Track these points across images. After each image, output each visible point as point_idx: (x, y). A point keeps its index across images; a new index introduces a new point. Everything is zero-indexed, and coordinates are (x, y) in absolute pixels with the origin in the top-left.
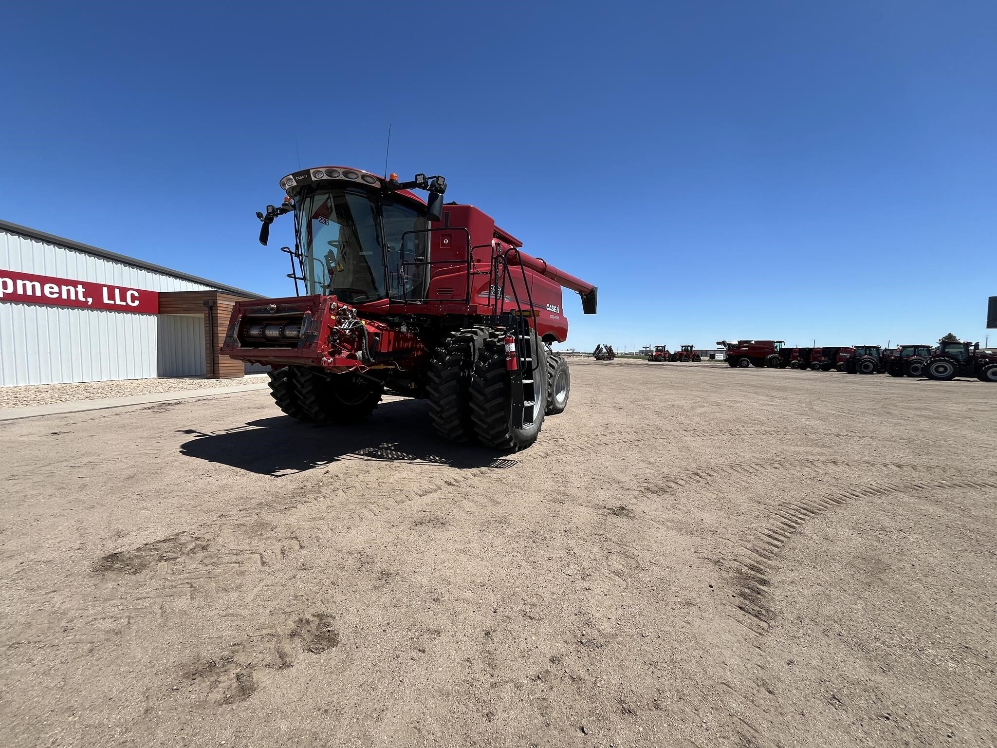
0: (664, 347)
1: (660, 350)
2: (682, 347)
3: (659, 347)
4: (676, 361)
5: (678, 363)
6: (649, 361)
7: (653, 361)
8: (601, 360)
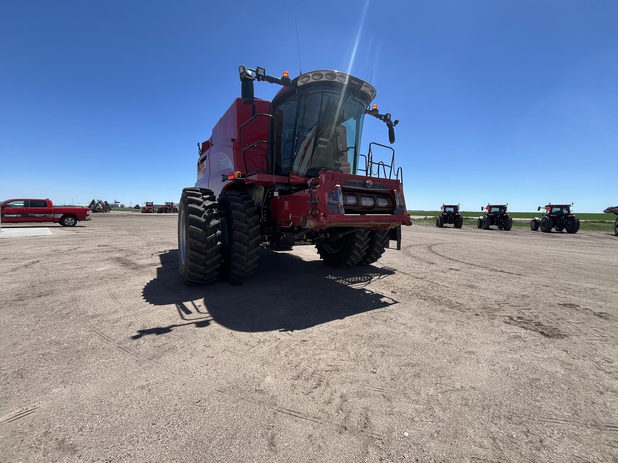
0: (152, 203)
1: (149, 205)
2: (166, 203)
3: (148, 203)
4: (162, 213)
5: (164, 214)
6: (142, 213)
7: (145, 212)
8: (98, 212)
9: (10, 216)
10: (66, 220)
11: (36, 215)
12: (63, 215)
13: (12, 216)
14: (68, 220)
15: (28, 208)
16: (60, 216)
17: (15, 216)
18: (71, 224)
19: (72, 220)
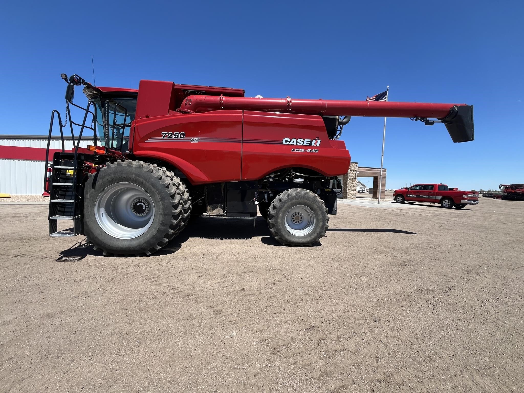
9: (410, 196)
10: (444, 202)
11: (425, 196)
12: (442, 197)
13: (412, 196)
14: (446, 202)
15: (421, 191)
16: (440, 198)
17: (413, 196)
18: (448, 206)
19: (449, 202)
